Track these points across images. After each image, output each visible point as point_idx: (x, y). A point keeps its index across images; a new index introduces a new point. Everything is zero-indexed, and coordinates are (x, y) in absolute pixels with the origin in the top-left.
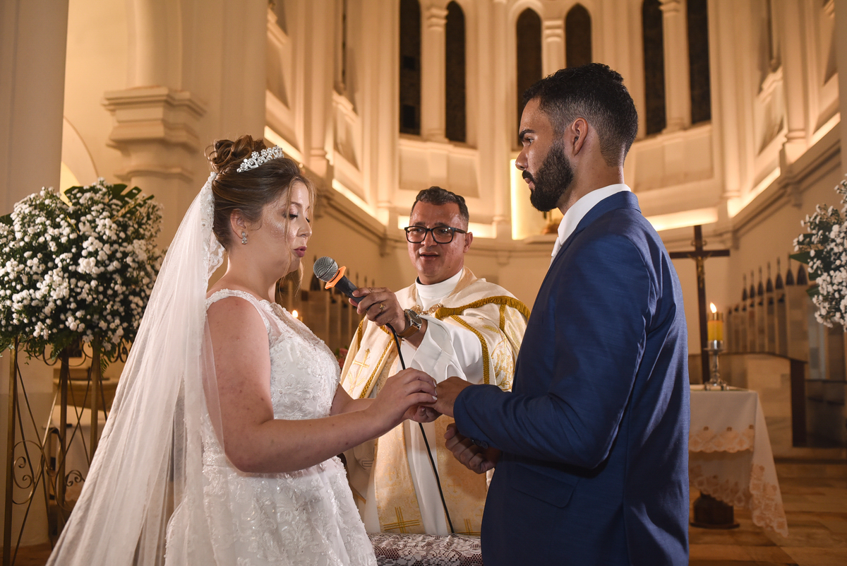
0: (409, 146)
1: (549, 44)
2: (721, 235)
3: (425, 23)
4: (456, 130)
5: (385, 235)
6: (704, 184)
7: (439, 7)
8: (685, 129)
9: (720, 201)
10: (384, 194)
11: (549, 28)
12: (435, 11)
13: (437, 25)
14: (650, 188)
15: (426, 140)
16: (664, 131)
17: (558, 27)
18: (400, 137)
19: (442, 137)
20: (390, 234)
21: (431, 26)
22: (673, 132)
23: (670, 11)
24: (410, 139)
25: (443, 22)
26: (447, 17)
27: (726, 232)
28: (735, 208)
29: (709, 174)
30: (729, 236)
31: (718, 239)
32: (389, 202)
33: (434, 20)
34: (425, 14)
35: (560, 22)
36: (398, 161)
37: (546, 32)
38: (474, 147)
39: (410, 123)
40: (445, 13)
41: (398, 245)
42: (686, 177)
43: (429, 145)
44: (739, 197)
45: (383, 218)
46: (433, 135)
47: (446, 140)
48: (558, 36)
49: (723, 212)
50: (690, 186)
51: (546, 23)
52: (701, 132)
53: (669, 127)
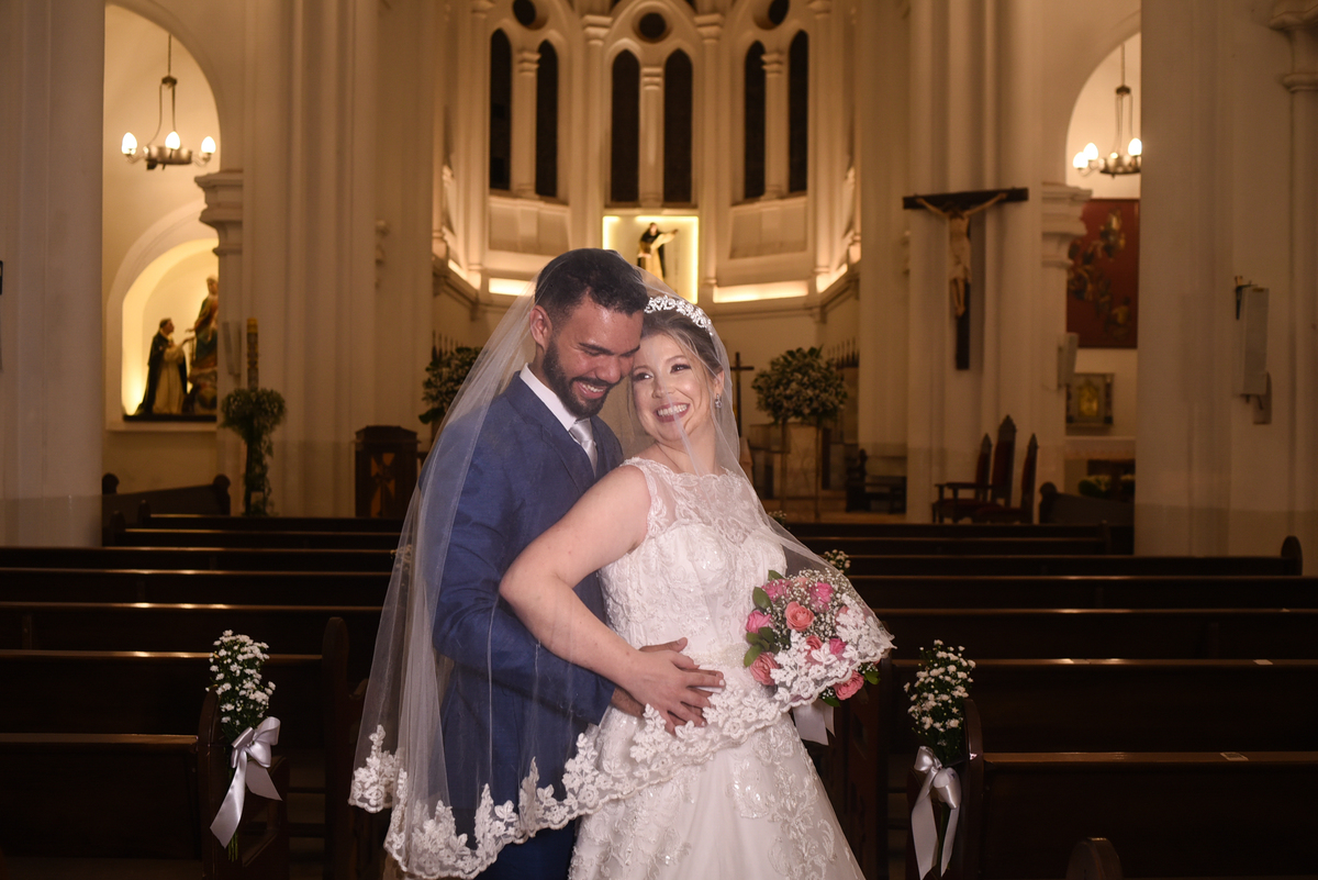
0: (500, 204)
1: (647, 92)
2: (810, 308)
3: (516, 67)
4: (547, 186)
5: (477, 299)
6: (797, 256)
7: (531, 51)
8: (782, 197)
9: (810, 276)
10: (475, 257)
11: (648, 75)
12: (528, 55)
13: (529, 70)
14: (746, 255)
15: (516, 196)
16: (762, 198)
17: (657, 75)
18: (491, 194)
19: (532, 193)
20: (482, 298)
21: (522, 71)
22: (770, 200)
23: (772, 72)
24: (500, 195)
25: (535, 66)
26: (539, 62)
27: (816, 307)
28: (824, 283)
29: (802, 246)
30: (817, 310)
31: (808, 312)
32: (480, 264)
33: (526, 65)
34: (516, 57)
35: (659, 70)
36: (488, 218)
37: (644, 80)
38: (565, 203)
39: (499, 179)
40: (536, 57)
41: (489, 308)
42: (780, 247)
43: (519, 202)
44: (827, 272)
45: (475, 281)
46: (523, 191)
47: (537, 197)
48: (657, 84)
49: (812, 287)
50: (783, 257)
51: (645, 70)
52: (797, 203)
53: (767, 195)
